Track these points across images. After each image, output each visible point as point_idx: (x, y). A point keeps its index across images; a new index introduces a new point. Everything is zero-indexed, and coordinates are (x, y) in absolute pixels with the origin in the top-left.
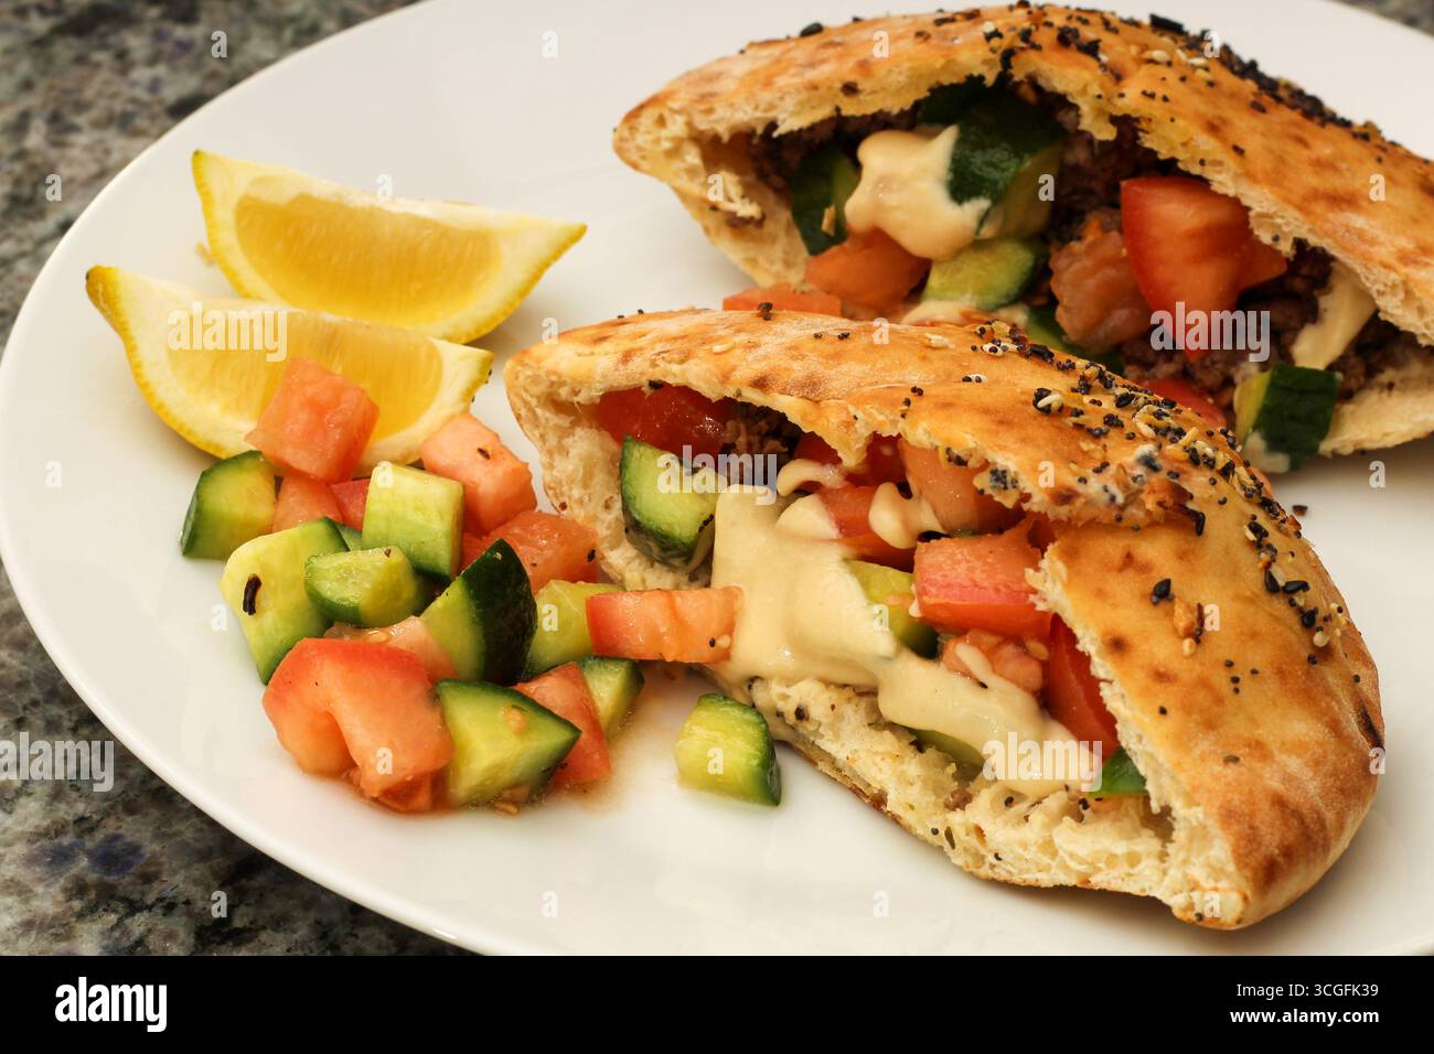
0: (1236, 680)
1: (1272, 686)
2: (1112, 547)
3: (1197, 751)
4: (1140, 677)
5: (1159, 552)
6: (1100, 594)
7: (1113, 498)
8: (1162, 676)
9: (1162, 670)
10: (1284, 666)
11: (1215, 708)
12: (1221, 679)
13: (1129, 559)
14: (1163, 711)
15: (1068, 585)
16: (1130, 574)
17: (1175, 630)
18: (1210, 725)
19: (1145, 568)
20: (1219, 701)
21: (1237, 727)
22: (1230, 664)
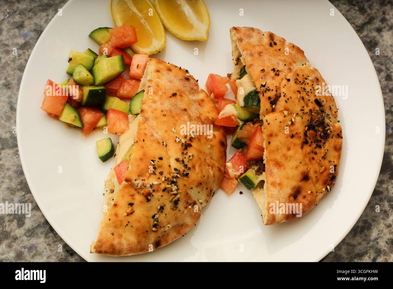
0: (127, 225)
1: (134, 230)
2: (133, 191)
3: (108, 229)
4: (113, 212)
5: (139, 198)
6: (123, 196)
7: (138, 186)
8: (116, 215)
9: (117, 214)
10: (139, 229)
11: (119, 226)
12: (125, 223)
13: (132, 196)
14: (110, 220)
15: (120, 190)
16: (131, 197)
17: (126, 211)
18: (116, 227)
19: (134, 199)
20: (121, 225)
21: (121, 231)
22: (129, 222)
